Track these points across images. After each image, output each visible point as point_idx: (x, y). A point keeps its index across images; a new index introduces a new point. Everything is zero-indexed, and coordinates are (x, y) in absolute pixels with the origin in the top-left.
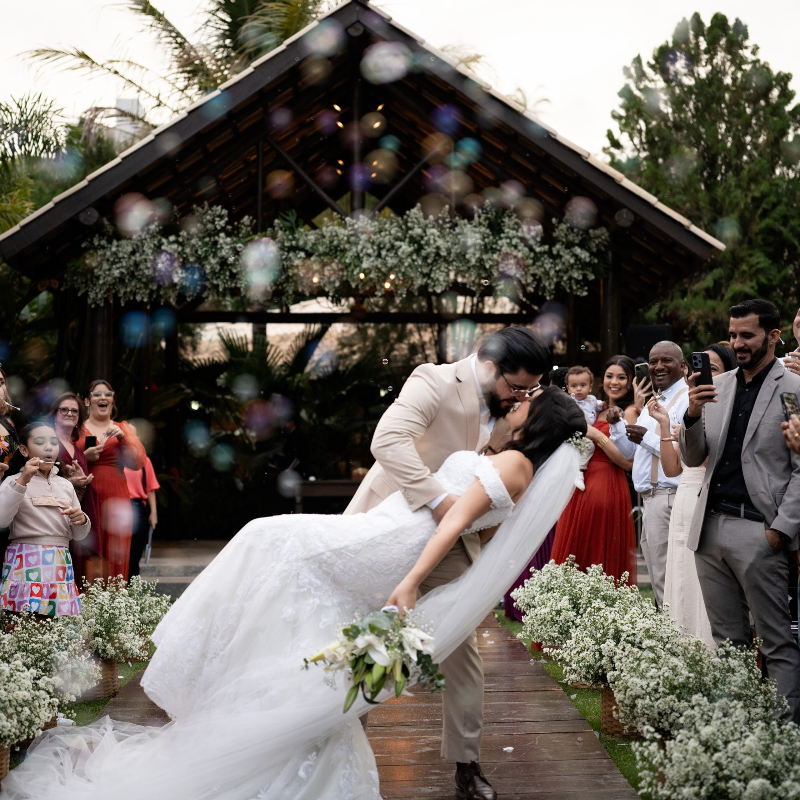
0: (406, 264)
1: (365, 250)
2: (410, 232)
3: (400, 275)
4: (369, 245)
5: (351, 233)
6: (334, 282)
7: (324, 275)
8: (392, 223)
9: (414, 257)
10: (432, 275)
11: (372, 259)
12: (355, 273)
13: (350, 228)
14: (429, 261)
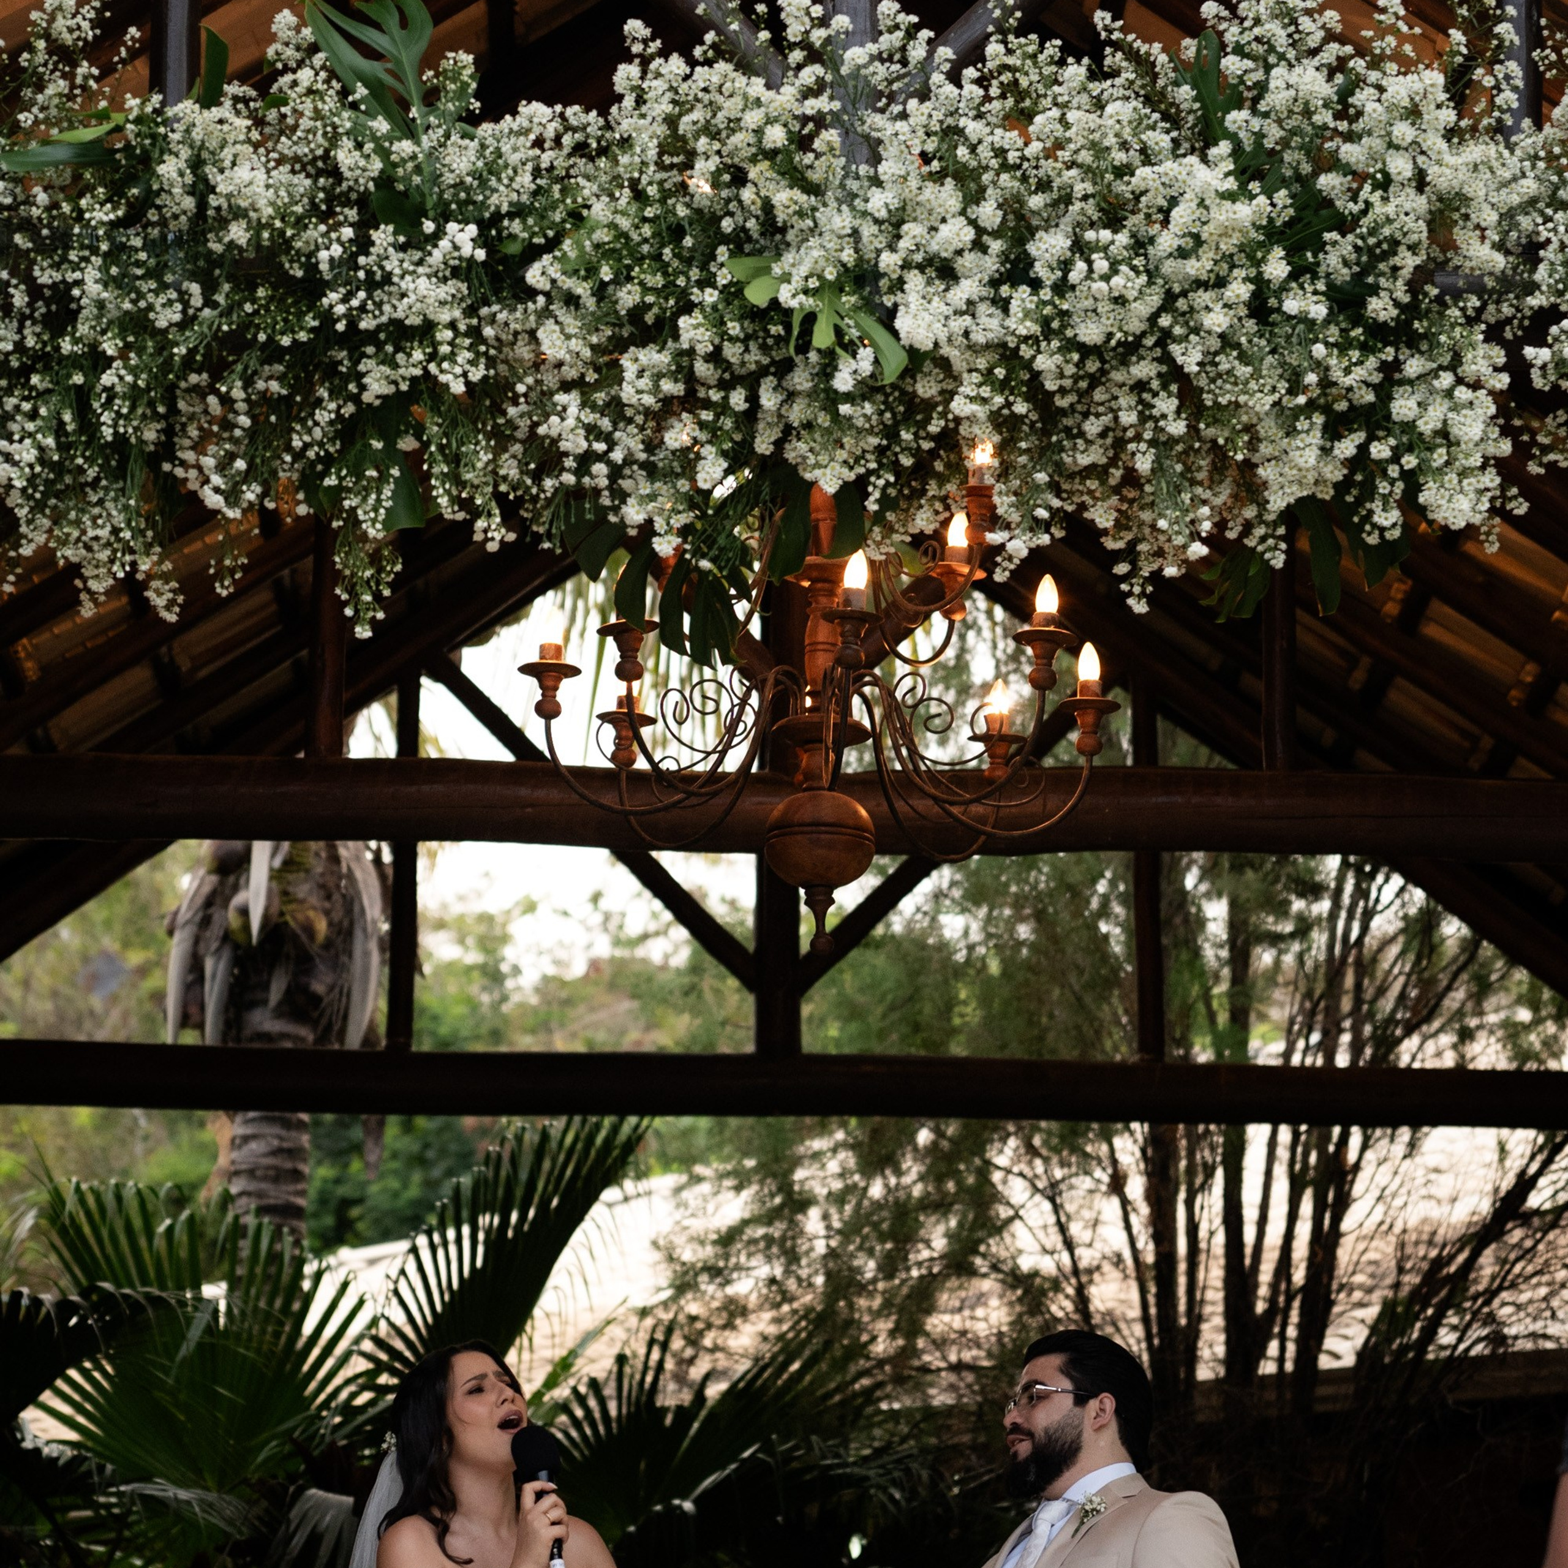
0: (1217, 320)
1: (913, 231)
2: (1236, 118)
3: (1166, 404)
4: (948, 196)
5: (821, 104)
6: (688, 460)
7: (616, 409)
8: (1097, 73)
9: (1276, 268)
10: (1403, 406)
11: (967, 289)
12: (843, 382)
13: (810, 74)
14: (1380, 308)
